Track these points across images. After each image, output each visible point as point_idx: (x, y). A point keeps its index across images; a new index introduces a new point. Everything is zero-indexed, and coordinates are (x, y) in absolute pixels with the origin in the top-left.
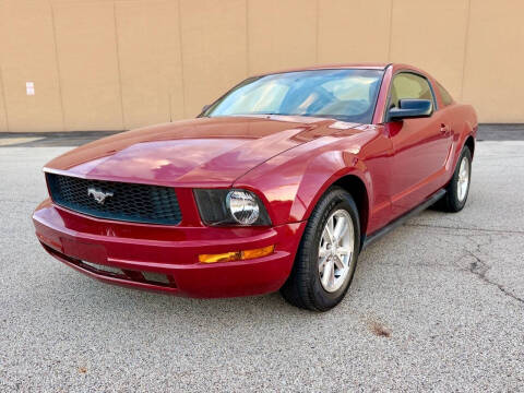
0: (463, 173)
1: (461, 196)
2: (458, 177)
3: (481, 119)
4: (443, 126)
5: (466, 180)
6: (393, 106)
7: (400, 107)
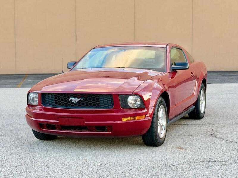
0: (202, 98)
1: (202, 111)
2: (200, 100)
3: (209, 69)
4: (192, 73)
5: (204, 102)
6: (172, 65)
7: (175, 65)
